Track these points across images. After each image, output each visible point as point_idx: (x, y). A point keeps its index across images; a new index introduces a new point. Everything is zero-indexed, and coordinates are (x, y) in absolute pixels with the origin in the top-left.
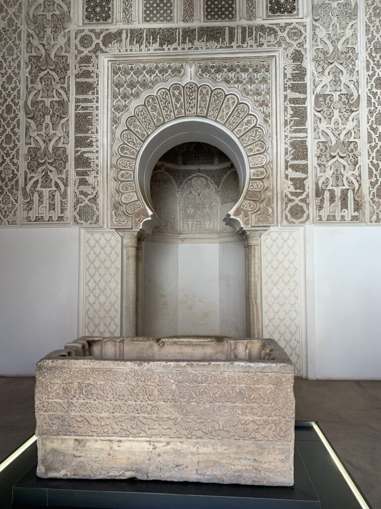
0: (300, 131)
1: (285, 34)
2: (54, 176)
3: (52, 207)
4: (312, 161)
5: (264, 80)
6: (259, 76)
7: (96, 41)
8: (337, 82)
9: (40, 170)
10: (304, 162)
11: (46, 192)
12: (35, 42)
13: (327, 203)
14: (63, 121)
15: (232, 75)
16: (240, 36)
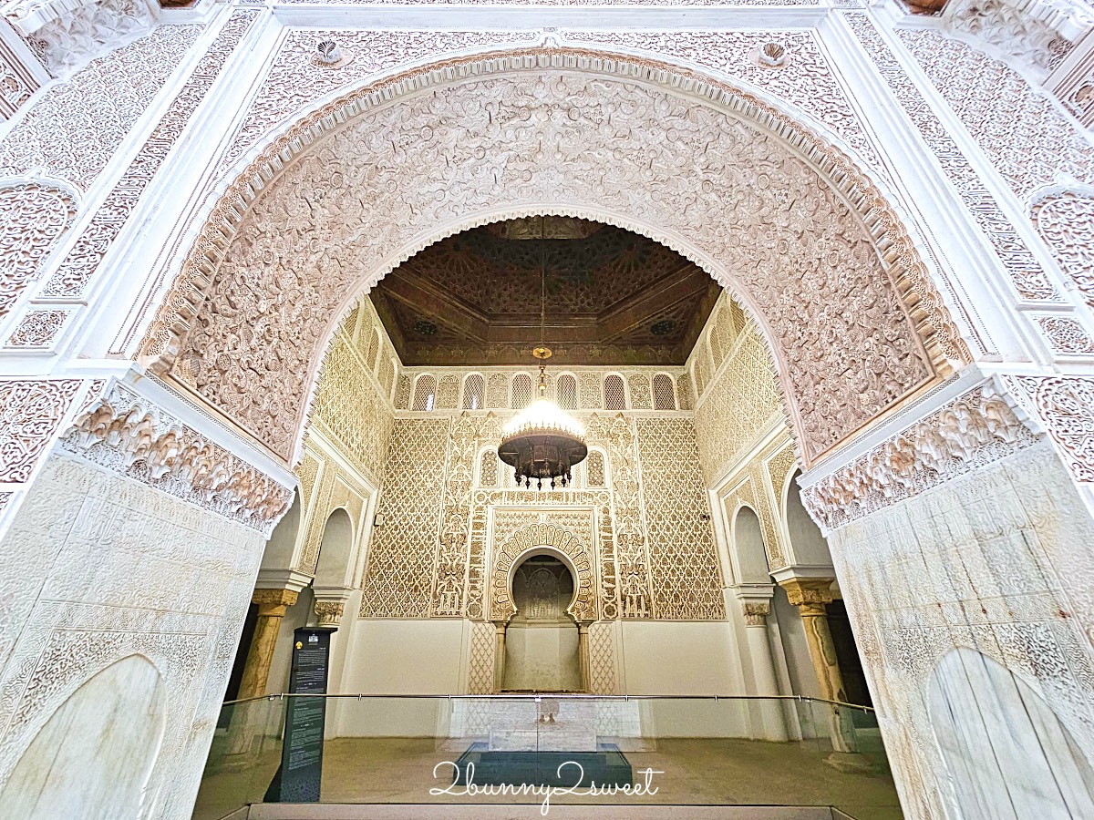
0: (610, 557)
1: (598, 498)
2: (455, 584)
3: (452, 605)
4: (618, 577)
5: (587, 524)
6: (584, 521)
7: (486, 497)
8: (630, 527)
9: (446, 579)
10: (613, 577)
11: (449, 594)
12: (451, 497)
13: (628, 604)
14: (464, 547)
15: (568, 520)
16: (572, 498)
